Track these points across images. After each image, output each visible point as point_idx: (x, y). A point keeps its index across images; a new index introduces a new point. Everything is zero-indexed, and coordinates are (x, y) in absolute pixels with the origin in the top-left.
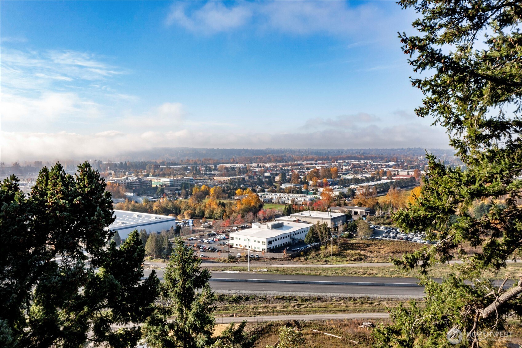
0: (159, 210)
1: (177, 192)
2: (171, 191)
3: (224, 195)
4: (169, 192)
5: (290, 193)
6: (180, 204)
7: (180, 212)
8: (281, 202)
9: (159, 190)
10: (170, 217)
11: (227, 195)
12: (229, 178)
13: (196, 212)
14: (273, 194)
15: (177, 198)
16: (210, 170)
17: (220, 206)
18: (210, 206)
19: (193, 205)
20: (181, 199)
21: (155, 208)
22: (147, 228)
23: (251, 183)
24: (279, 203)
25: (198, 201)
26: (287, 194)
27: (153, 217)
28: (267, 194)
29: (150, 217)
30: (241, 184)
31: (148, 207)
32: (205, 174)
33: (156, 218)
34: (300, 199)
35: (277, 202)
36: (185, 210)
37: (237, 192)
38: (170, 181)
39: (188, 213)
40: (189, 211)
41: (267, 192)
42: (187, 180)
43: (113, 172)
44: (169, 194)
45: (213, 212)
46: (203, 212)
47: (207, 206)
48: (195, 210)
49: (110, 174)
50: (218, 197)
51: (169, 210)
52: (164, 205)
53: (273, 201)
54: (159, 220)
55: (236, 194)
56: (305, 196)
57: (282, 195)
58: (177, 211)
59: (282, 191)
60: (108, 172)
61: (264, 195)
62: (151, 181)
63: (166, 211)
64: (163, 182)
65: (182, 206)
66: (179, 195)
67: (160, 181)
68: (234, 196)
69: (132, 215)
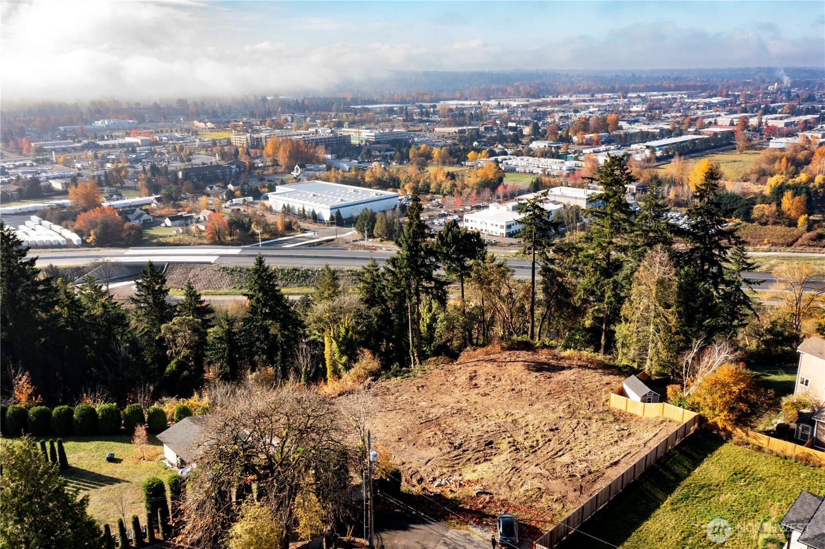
0: (373, 182)
1: (388, 153)
2: (380, 152)
3: (452, 160)
4: (378, 153)
5: (542, 156)
6: (397, 173)
7: (399, 184)
8: (527, 171)
9: (364, 151)
10: (389, 193)
11: (456, 160)
12: (456, 129)
13: (420, 185)
14: (519, 158)
15: (389, 163)
16: (428, 114)
17: (449, 177)
18: (436, 178)
19: (414, 175)
20: (394, 164)
21: (367, 179)
22: (369, 206)
23: (488, 139)
24: (525, 172)
25: (419, 170)
26: (537, 158)
27: (373, 193)
28: (510, 159)
29: (368, 193)
30: (474, 141)
31: (359, 177)
32: (421, 121)
33: (377, 194)
34: (554, 167)
35: (523, 171)
36: (405, 182)
37: (469, 155)
38: (375, 136)
39: (409, 187)
40: (411, 184)
41: (511, 155)
42: (398, 133)
43: (289, 119)
44: (377, 156)
45: (440, 186)
46: (428, 186)
47: (432, 177)
48: (418, 182)
49: (286, 119)
50: (444, 163)
51: (386, 182)
52: (378, 175)
53: (517, 170)
54: (381, 197)
55: (468, 158)
56: (562, 162)
57: (531, 159)
58: (393, 183)
59: (531, 153)
60: (283, 117)
61: (506, 159)
62: (350, 136)
63: (382, 184)
64: (366, 137)
65: (400, 178)
66: (392, 158)
67: (360, 135)
68: (465, 161)
69: (347, 189)
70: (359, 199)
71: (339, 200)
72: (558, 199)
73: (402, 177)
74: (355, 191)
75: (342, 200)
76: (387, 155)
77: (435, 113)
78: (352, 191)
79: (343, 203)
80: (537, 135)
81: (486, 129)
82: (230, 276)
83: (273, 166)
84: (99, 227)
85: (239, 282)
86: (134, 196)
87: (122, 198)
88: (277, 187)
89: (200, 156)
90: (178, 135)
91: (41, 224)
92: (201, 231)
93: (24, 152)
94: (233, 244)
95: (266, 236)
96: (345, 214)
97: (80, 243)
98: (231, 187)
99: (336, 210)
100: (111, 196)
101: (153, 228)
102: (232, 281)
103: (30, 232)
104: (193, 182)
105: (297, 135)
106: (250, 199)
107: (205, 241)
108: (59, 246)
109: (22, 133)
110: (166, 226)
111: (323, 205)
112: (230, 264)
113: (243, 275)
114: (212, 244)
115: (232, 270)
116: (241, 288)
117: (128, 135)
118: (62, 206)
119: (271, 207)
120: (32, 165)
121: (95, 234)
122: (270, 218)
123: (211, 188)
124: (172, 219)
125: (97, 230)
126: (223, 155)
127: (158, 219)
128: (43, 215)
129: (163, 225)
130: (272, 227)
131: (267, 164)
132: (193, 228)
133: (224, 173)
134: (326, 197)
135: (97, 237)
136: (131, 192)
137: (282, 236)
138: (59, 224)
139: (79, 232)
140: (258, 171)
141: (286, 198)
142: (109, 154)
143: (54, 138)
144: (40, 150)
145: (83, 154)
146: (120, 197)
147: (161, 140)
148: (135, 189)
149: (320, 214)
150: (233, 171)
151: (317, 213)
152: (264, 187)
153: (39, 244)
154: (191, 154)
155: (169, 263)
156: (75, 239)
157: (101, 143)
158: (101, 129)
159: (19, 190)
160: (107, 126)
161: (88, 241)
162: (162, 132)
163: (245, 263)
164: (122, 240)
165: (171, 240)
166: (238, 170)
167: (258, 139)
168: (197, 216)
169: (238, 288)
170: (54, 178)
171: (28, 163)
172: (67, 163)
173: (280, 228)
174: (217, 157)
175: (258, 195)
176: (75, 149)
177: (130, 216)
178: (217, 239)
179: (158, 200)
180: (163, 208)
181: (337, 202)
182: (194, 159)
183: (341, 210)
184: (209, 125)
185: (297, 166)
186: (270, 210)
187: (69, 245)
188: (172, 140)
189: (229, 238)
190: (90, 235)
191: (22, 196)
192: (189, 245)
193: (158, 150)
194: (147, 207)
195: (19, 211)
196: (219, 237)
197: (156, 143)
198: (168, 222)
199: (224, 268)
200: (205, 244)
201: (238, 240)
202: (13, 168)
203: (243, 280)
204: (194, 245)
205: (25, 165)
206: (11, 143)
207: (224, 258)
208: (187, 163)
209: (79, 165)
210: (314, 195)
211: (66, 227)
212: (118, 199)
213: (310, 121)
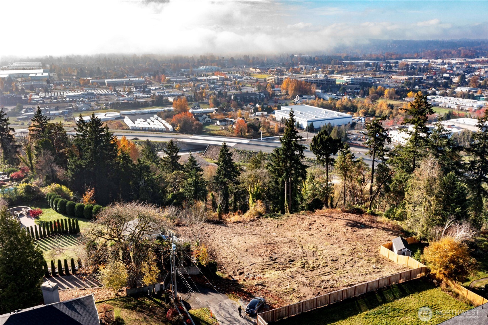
0: (340, 108)
1: (356, 91)
2: (351, 89)
3: (397, 96)
4: (350, 90)
5: (461, 97)
6: (357, 103)
7: (356, 110)
8: (447, 106)
9: (341, 88)
10: (348, 115)
11: (399, 97)
12: (407, 77)
13: (369, 111)
14: (444, 98)
15: (356, 97)
16: (390, 67)
17: (389, 108)
18: (381, 106)
19: (367, 105)
20: (359, 97)
21: (337, 106)
22: (331, 122)
23: (427, 84)
24: (445, 107)
25: (373, 102)
26: (457, 98)
27: (336, 114)
28: (438, 98)
29: (334, 114)
30: (416, 85)
31: (332, 104)
32: (385, 72)
33: (338, 115)
34: (468, 105)
35: (444, 106)
36: (361, 109)
37: (408, 94)
38: (351, 80)
39: (362, 112)
40: (364, 110)
41: (439, 95)
42: (367, 78)
43: (304, 68)
44: (349, 92)
45: (382, 112)
46: (375, 112)
47: (379, 106)
48: (369, 109)
49: (302, 68)
50: (391, 98)
51: (348, 108)
52: (344, 104)
53: (440, 105)
54: (340, 117)
55: (407, 96)
56: (475, 102)
57: (452, 99)
58: (353, 109)
59: (453, 95)
60: (300, 67)
61: (434, 98)
62: (335, 79)
63: (345, 109)
64: (346, 80)
65: (358, 106)
66: (358, 94)
67: (341, 79)
68: (405, 98)
69: (321, 111)
70: (327, 117)
71: (314, 117)
72: (461, 126)
73: (359, 105)
74: (326, 112)
75: (316, 117)
76: (355, 92)
77: (396, 66)
78: (324, 112)
79: (316, 119)
80: (463, 83)
81: (428, 78)
82: (240, 155)
83: (285, 95)
84: (182, 122)
85: (244, 159)
86: (206, 108)
87: (200, 109)
88: (281, 107)
89: (248, 87)
90: (239, 75)
91: (157, 119)
92: (233, 129)
93: (162, 82)
94: (248, 137)
95: (268, 135)
96: (316, 125)
97: (172, 130)
98: (258, 106)
99: (311, 123)
100: (195, 107)
101: (210, 125)
102: (240, 157)
103: (151, 123)
104: (237, 102)
105: (304, 78)
106: (266, 113)
107: (234, 135)
108: (162, 131)
109: (164, 72)
110: (217, 125)
111: (304, 119)
112: (241, 148)
113: (246, 155)
114: (237, 136)
115: (242, 152)
116: (244, 162)
117: (213, 75)
118: (170, 111)
119: (275, 118)
120: (163, 89)
121: (180, 126)
122: (273, 124)
123: (246, 105)
124: (221, 121)
125: (181, 124)
126: (259, 87)
127: (214, 121)
128: (159, 114)
129: (216, 124)
130: (272, 130)
131: (282, 94)
132: (230, 127)
133: (256, 98)
134: (307, 115)
135: (181, 128)
136: (206, 105)
137: (277, 135)
138: (165, 120)
139: (173, 125)
140: (275, 97)
141: (284, 114)
142: (201, 84)
143: (178, 75)
144: (169, 81)
145: (188, 84)
146: (199, 107)
147: (230, 78)
148: (208, 104)
149: (302, 124)
150: (262, 96)
151: (300, 123)
152: (275, 106)
153: (153, 129)
154: (242, 86)
155: (210, 145)
156: (170, 127)
157: (199, 78)
158: (202, 71)
159: (153, 101)
160: (205, 69)
161: (176, 129)
162: (232, 73)
163: (249, 148)
164: (192, 130)
165: (216, 133)
166: (264, 96)
167: (281, 79)
168: (234, 121)
169: (242, 162)
170: (171, 96)
171: (162, 87)
172: (180, 89)
173: (276, 130)
174: (256, 89)
175: (270, 111)
176: (186, 81)
177: (200, 118)
178: (240, 134)
179: (216, 110)
180: (218, 115)
181: (313, 118)
182: (243, 89)
183: (313, 122)
184: (258, 70)
185: (298, 96)
186: (274, 120)
187: (167, 131)
188: (235, 78)
189: (247, 134)
190: (177, 127)
191: (154, 104)
192: (225, 136)
193: (226, 83)
194: (210, 114)
195: (150, 112)
196: (241, 133)
197: (227, 79)
198: (218, 123)
199: (237, 150)
200: (234, 136)
201: (251, 135)
202: (154, 90)
203: (246, 158)
204: (228, 136)
205: (160, 88)
206: (157, 77)
207: (239, 144)
208: (239, 91)
209: (184, 90)
210: (301, 113)
211: (168, 122)
212: (198, 109)
213: (316, 70)
